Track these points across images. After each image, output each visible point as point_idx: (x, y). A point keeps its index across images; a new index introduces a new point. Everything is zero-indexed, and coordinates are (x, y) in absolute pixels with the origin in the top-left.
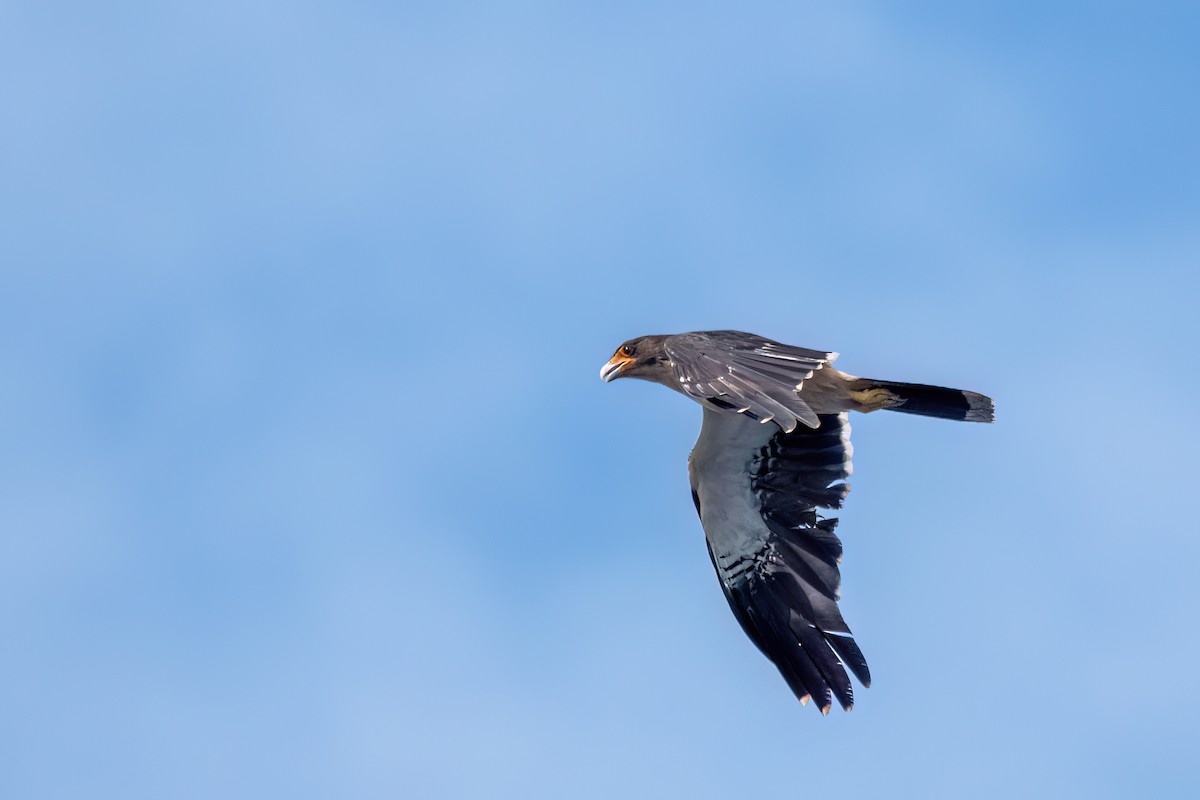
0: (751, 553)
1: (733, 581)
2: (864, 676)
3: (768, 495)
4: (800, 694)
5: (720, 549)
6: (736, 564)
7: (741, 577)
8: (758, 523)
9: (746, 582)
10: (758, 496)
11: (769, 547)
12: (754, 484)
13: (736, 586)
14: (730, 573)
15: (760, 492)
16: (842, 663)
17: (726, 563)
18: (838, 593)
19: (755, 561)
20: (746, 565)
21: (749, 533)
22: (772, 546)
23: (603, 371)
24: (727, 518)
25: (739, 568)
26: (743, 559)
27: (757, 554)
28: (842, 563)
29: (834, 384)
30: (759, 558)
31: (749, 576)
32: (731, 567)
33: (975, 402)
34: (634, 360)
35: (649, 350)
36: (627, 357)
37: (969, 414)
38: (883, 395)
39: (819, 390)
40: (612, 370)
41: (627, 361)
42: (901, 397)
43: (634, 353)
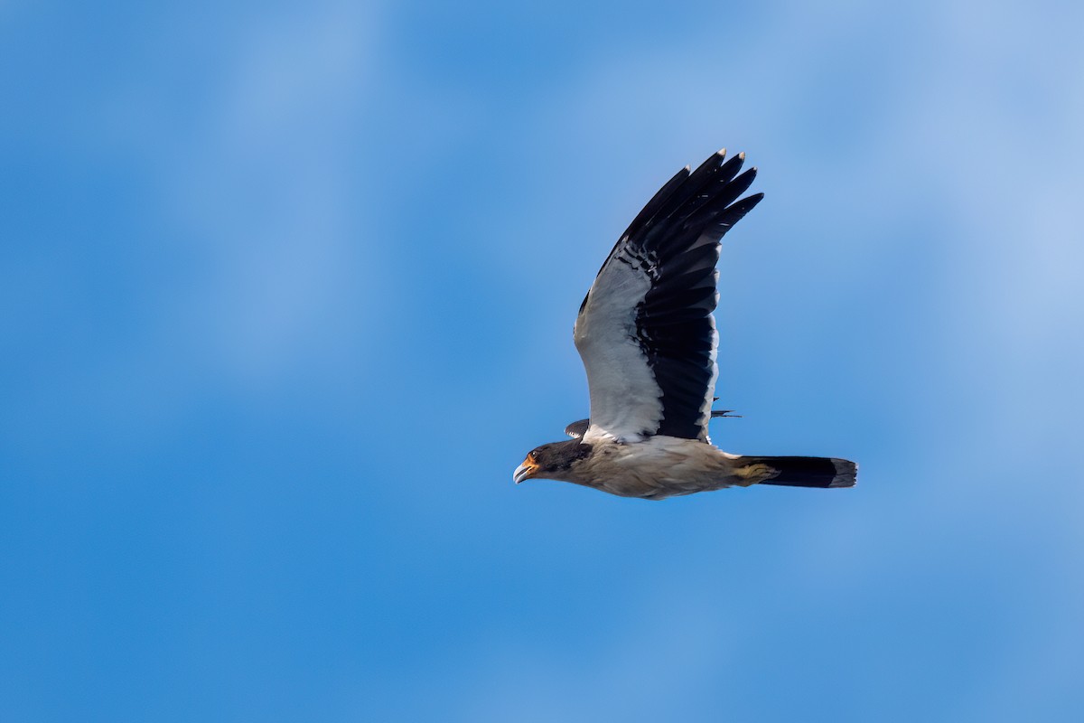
23: (516, 473)
29: (720, 463)
33: (841, 468)
34: (537, 466)
35: (550, 460)
36: (533, 463)
37: (834, 480)
38: (760, 469)
39: (708, 470)
40: (521, 472)
41: (533, 466)
42: (776, 470)
43: (537, 461)
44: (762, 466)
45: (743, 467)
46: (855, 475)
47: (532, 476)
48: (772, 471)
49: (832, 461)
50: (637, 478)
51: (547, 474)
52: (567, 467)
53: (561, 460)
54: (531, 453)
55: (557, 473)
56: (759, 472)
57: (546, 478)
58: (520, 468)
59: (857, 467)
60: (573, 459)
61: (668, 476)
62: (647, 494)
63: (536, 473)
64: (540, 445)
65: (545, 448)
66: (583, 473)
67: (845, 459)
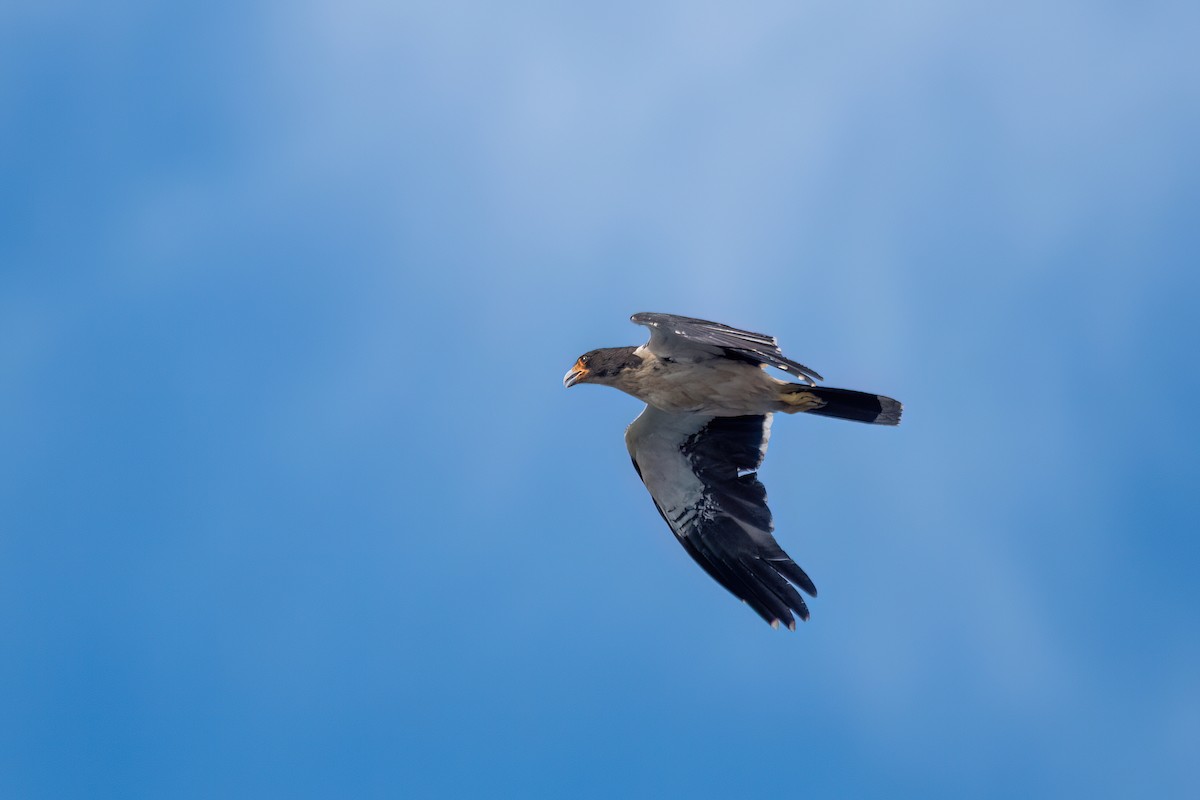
0: (692, 504)
1: (684, 530)
2: (810, 588)
3: (698, 458)
4: (770, 620)
5: (666, 505)
6: (683, 515)
7: (689, 525)
8: (693, 480)
9: (695, 529)
10: (688, 458)
11: (706, 498)
12: (684, 450)
13: (687, 534)
14: (680, 524)
15: (690, 455)
16: (789, 582)
17: (673, 516)
18: (772, 525)
19: (698, 510)
20: (691, 514)
21: (686, 488)
22: (709, 497)
23: (566, 377)
24: (665, 479)
25: (686, 518)
26: (687, 511)
27: (697, 504)
28: (769, 501)
29: (768, 387)
30: (700, 507)
31: (696, 523)
32: (679, 518)
33: (887, 407)
34: (587, 371)
35: (599, 365)
36: (583, 368)
37: (879, 417)
38: (808, 398)
39: (755, 391)
40: (572, 377)
41: (583, 371)
42: (823, 400)
43: (588, 365)
44: (809, 394)
45: (790, 393)
46: (900, 415)
47: (581, 381)
48: (819, 401)
49: (879, 398)
50: (686, 395)
51: (597, 378)
52: (616, 373)
53: (612, 365)
54: (581, 358)
55: (607, 378)
56: (805, 399)
57: (595, 382)
58: (570, 373)
59: (902, 407)
60: (623, 366)
61: (716, 393)
62: (694, 408)
63: (586, 378)
64: (591, 350)
65: (596, 353)
66: (631, 382)
67: (892, 397)
